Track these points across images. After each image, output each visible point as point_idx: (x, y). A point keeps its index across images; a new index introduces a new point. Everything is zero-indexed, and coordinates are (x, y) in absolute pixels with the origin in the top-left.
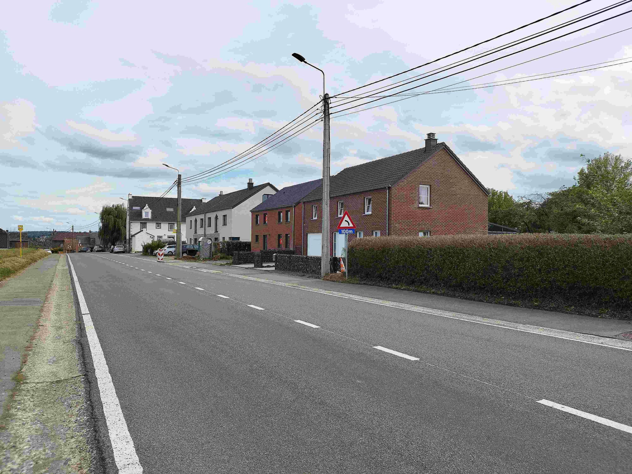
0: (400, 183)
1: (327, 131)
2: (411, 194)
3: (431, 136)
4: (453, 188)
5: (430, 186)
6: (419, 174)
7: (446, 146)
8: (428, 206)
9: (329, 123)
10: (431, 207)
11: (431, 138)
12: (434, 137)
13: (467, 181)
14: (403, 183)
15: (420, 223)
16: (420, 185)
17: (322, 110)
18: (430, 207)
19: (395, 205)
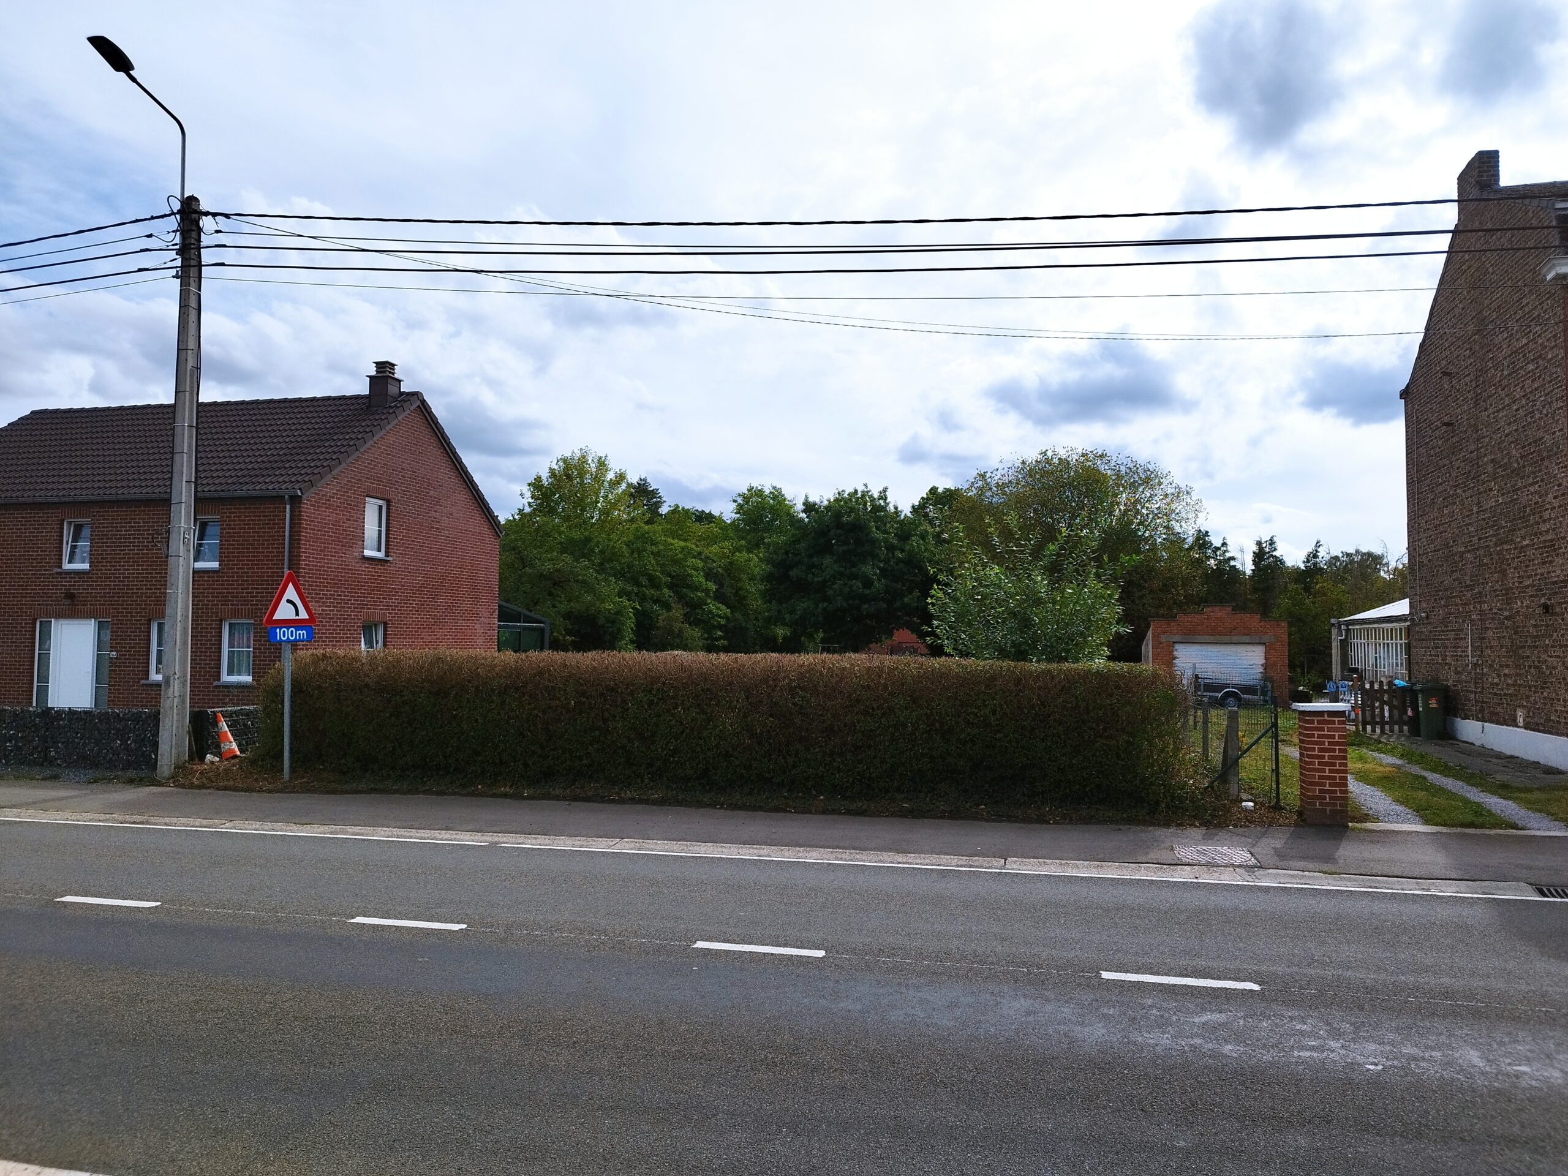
0: (323, 487)
1: (193, 314)
2: (347, 520)
3: (385, 369)
4: (435, 511)
5: (388, 501)
6: (365, 466)
7: (423, 402)
8: (381, 555)
9: (200, 290)
10: (390, 558)
11: (384, 372)
12: (393, 374)
13: (462, 496)
14: (328, 487)
15: (364, 601)
16: (367, 499)
17: (176, 244)
18: (388, 559)
19: (308, 549)
